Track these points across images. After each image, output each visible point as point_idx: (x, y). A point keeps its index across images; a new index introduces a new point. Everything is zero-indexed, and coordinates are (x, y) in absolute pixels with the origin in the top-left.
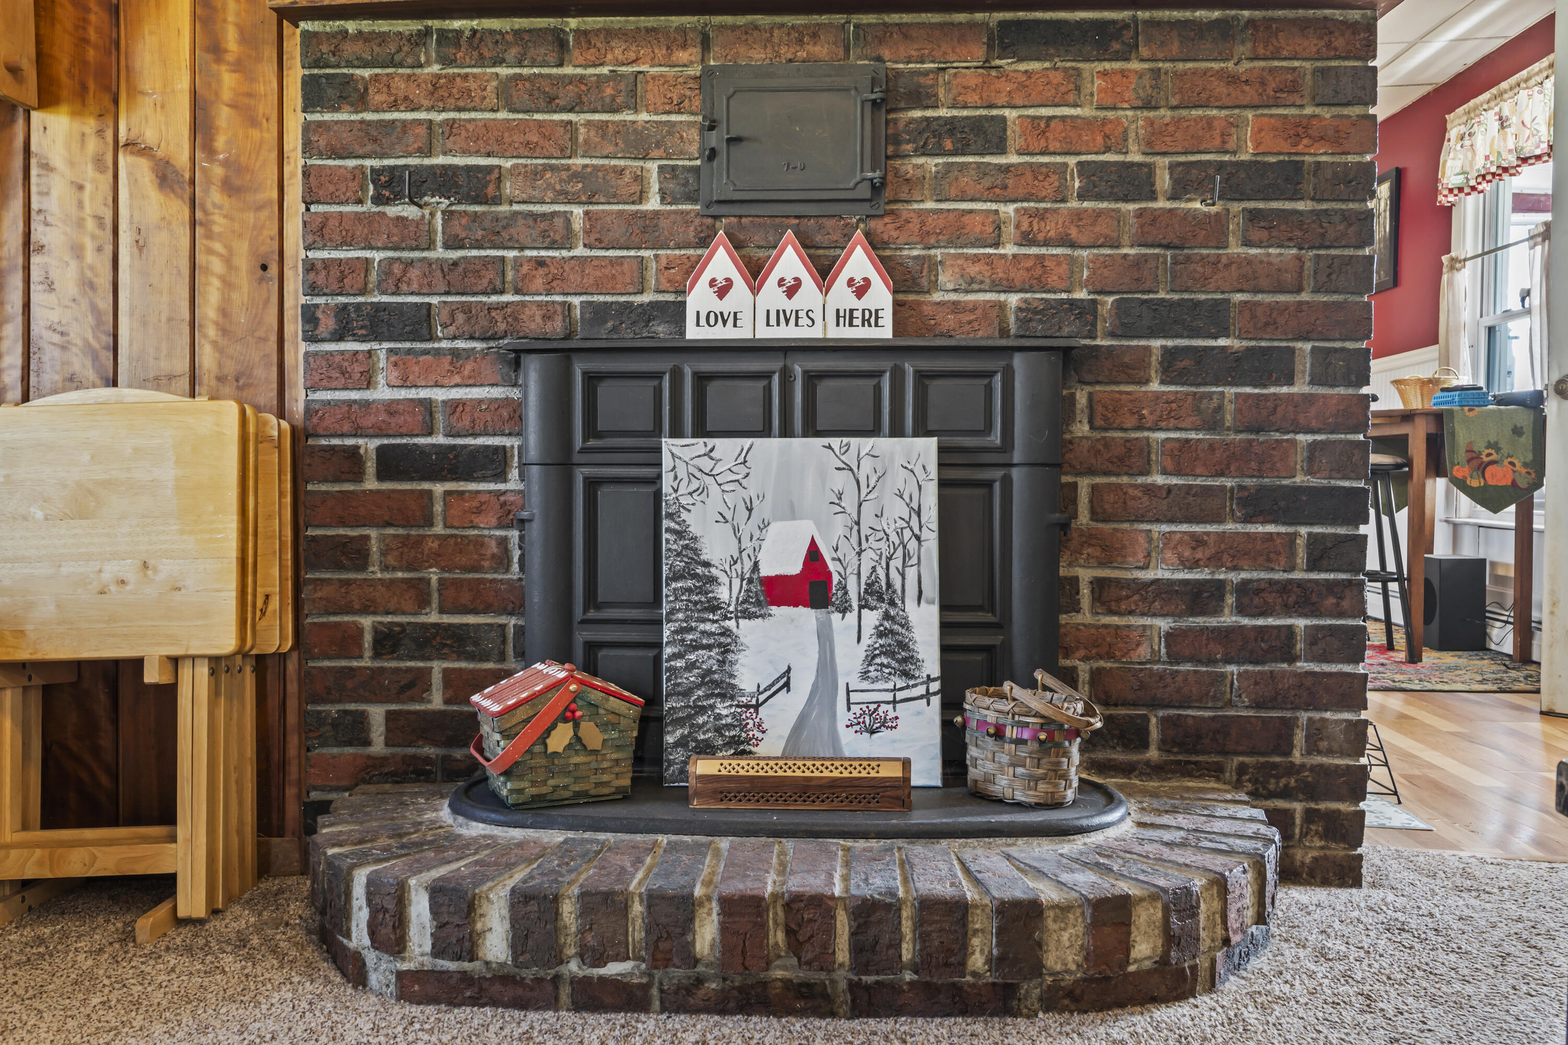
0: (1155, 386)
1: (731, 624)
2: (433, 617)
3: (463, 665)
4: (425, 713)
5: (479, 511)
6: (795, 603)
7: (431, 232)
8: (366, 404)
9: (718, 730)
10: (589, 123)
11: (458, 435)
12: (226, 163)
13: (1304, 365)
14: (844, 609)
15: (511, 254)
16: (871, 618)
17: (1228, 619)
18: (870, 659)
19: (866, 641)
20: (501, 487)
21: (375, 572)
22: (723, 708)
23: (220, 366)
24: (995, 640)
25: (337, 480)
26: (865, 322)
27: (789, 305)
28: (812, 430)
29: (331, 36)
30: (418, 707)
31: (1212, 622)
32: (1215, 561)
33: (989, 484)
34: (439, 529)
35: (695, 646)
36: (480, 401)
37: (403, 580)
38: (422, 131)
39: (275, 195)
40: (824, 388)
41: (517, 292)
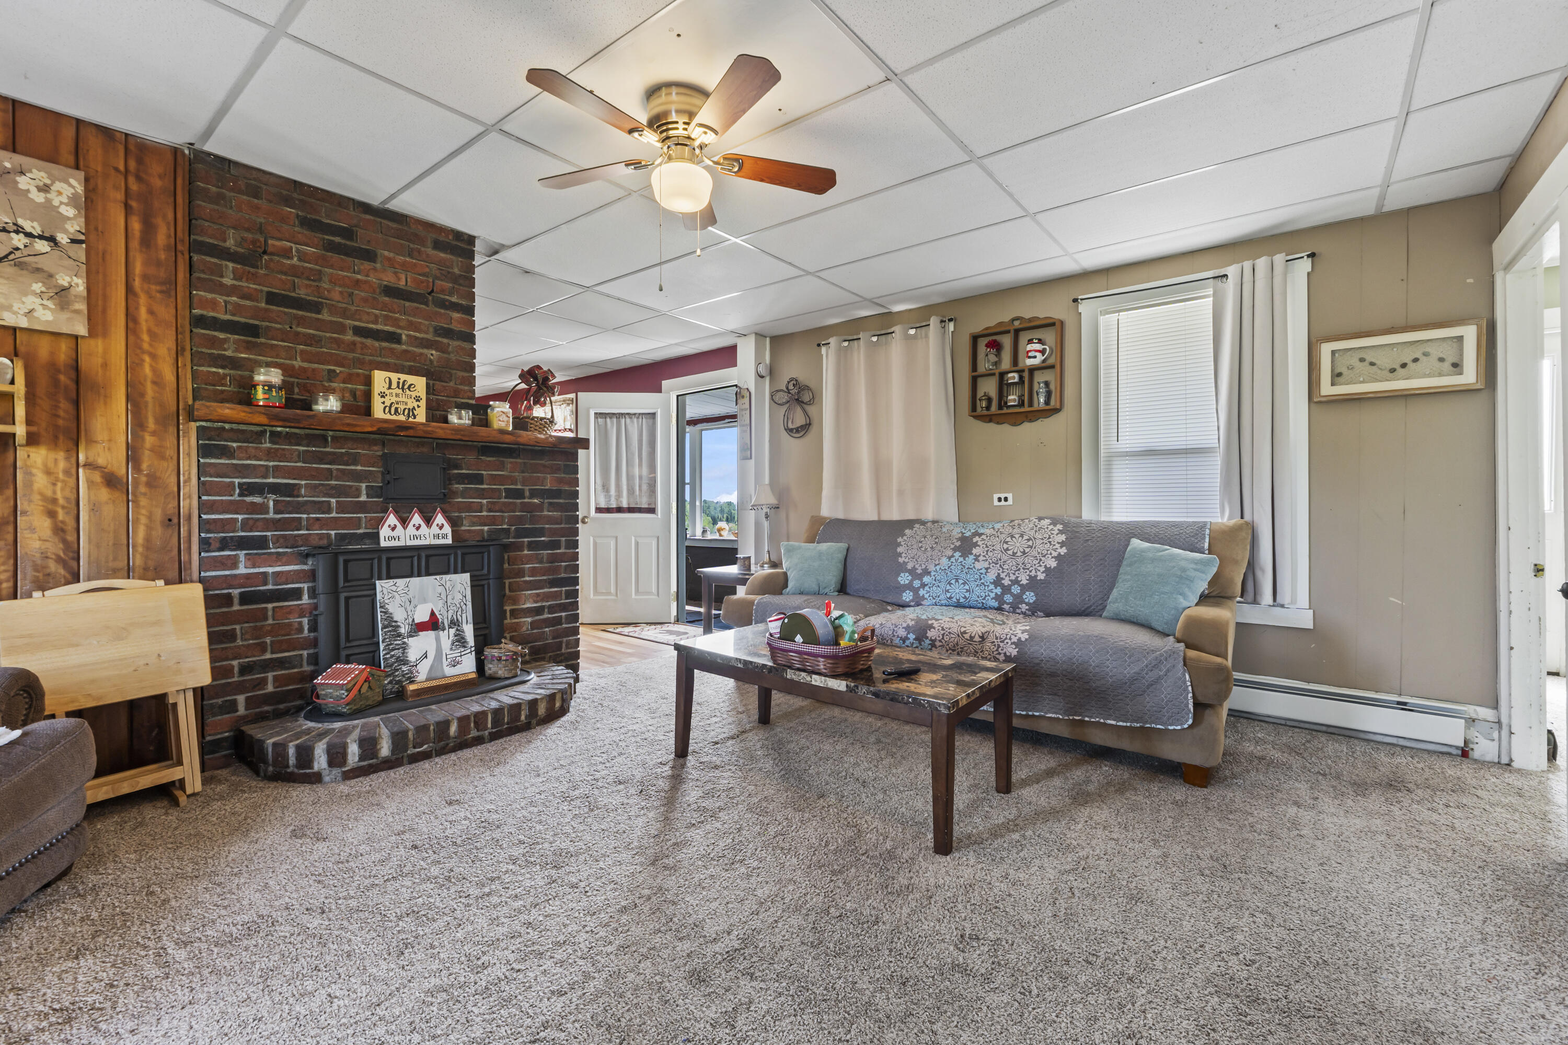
0: (526, 552)
1: (406, 640)
2: (268, 656)
3: (283, 672)
4: (265, 694)
5: (290, 613)
6: (427, 630)
7: (268, 508)
8: (235, 576)
9: (403, 676)
10: (337, 469)
11: (280, 585)
12: (147, 475)
13: (563, 544)
14: (444, 630)
15: (305, 516)
16: (452, 631)
17: (546, 616)
18: (453, 644)
19: (451, 638)
20: (299, 602)
21: (239, 642)
22: (404, 668)
23: (145, 563)
24: (486, 632)
25: (220, 607)
26: (443, 537)
27: (417, 533)
28: (428, 574)
29: (218, 429)
30: (261, 692)
31: (541, 617)
32: (542, 600)
33: (483, 586)
34: (270, 621)
35: (393, 650)
36: (290, 571)
37: (254, 644)
38: (263, 469)
39: (176, 489)
40: (432, 560)
41: (307, 530)
